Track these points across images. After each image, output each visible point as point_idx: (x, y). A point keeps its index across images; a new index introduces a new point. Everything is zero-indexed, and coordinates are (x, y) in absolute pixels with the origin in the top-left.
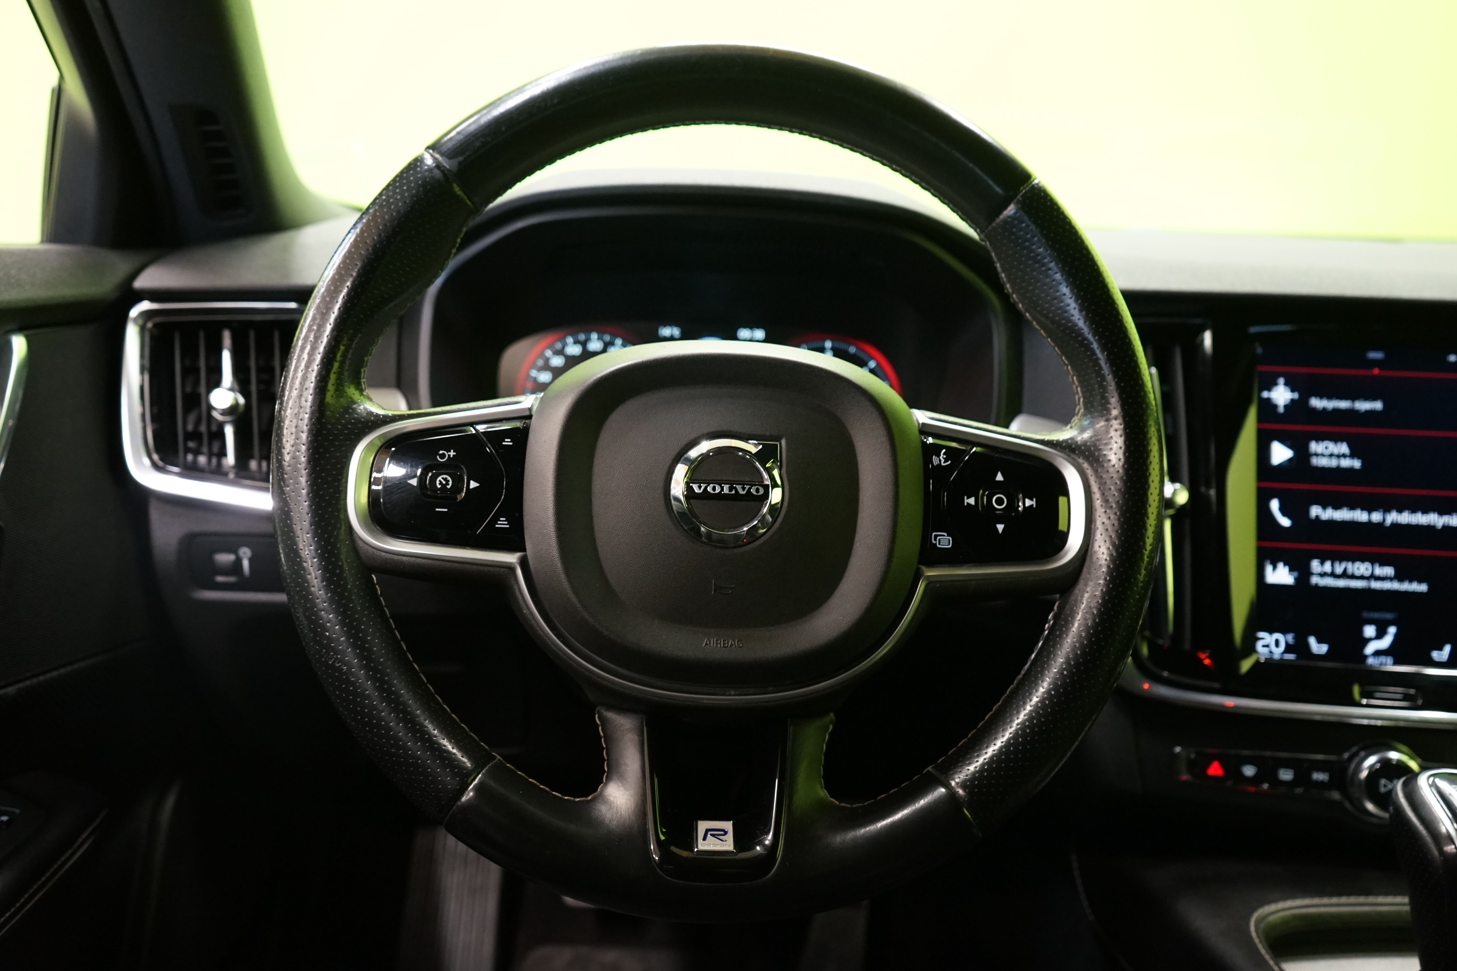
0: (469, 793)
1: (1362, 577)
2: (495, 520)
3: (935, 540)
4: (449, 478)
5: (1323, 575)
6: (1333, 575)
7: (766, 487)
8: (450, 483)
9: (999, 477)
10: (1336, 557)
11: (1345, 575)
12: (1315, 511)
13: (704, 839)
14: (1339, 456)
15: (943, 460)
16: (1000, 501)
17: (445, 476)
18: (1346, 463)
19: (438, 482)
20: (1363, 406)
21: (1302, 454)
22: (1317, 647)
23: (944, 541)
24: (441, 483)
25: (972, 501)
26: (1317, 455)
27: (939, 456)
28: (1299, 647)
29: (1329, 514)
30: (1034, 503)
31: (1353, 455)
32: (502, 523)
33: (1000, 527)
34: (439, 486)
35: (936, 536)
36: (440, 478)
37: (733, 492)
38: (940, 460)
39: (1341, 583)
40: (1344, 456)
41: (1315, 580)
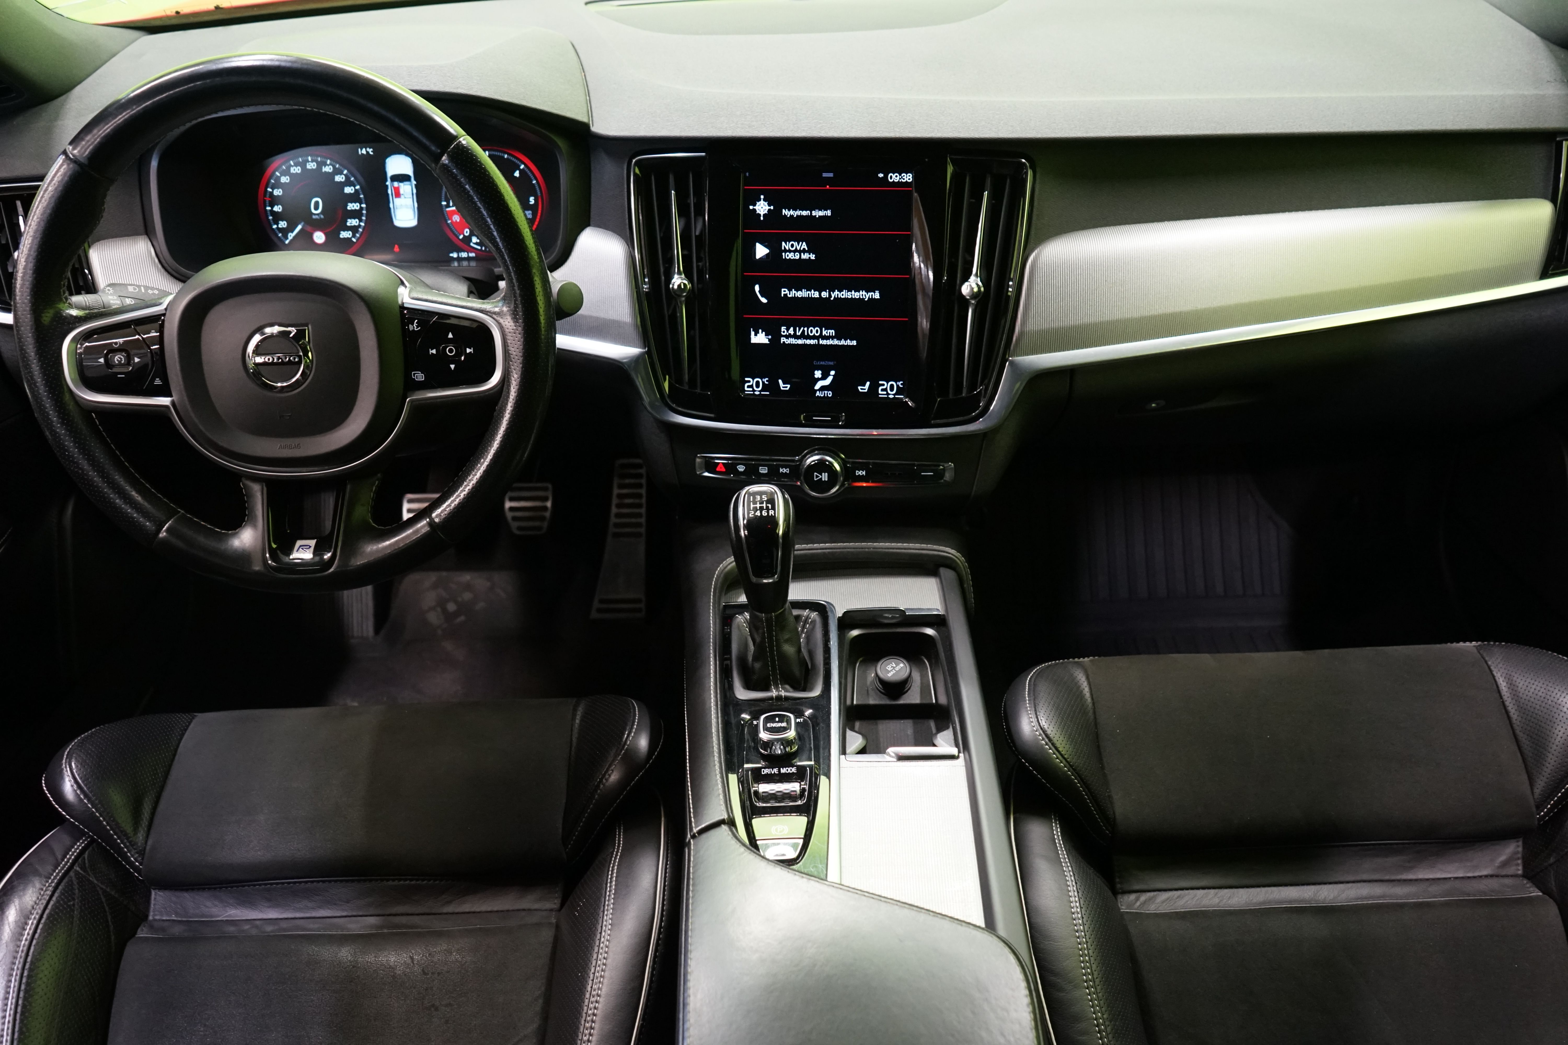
0: (163, 533)
1: (814, 337)
2: (153, 379)
3: (414, 376)
4: (122, 357)
5: (787, 337)
6: (795, 336)
7: (300, 357)
8: (123, 360)
9: (450, 336)
10: (796, 324)
11: (803, 336)
12: (784, 291)
13: (297, 551)
14: (800, 252)
15: (415, 327)
16: (451, 351)
17: (119, 356)
18: (805, 256)
19: (116, 360)
20: (818, 213)
21: (776, 251)
22: (783, 386)
23: (419, 376)
24: (118, 360)
25: (434, 351)
26: (785, 251)
27: (413, 324)
28: (772, 387)
29: (793, 293)
30: (472, 350)
31: (809, 252)
32: (158, 382)
33: (452, 366)
34: (117, 362)
35: (414, 374)
36: (116, 357)
37: (280, 360)
38: (414, 327)
39: (800, 342)
40: (804, 251)
41: (783, 340)
